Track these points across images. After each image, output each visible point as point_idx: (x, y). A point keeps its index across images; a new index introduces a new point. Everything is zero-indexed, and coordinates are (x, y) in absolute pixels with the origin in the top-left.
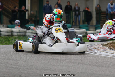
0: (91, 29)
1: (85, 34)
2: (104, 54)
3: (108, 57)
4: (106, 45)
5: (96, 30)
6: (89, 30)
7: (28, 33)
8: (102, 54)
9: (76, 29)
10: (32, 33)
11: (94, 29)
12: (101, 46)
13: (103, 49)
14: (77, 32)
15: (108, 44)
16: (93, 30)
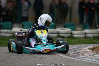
0: (78, 29)
1: (70, 35)
2: (91, 60)
3: (95, 63)
4: (93, 49)
5: (83, 30)
6: (76, 30)
7: (3, 33)
8: (89, 59)
9: (60, 29)
10: (7, 33)
11: (82, 29)
12: (88, 50)
13: (90, 54)
14: (61, 32)
15: (96, 47)
16: (80, 30)
